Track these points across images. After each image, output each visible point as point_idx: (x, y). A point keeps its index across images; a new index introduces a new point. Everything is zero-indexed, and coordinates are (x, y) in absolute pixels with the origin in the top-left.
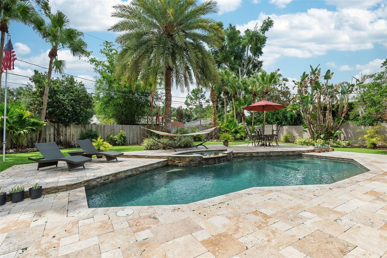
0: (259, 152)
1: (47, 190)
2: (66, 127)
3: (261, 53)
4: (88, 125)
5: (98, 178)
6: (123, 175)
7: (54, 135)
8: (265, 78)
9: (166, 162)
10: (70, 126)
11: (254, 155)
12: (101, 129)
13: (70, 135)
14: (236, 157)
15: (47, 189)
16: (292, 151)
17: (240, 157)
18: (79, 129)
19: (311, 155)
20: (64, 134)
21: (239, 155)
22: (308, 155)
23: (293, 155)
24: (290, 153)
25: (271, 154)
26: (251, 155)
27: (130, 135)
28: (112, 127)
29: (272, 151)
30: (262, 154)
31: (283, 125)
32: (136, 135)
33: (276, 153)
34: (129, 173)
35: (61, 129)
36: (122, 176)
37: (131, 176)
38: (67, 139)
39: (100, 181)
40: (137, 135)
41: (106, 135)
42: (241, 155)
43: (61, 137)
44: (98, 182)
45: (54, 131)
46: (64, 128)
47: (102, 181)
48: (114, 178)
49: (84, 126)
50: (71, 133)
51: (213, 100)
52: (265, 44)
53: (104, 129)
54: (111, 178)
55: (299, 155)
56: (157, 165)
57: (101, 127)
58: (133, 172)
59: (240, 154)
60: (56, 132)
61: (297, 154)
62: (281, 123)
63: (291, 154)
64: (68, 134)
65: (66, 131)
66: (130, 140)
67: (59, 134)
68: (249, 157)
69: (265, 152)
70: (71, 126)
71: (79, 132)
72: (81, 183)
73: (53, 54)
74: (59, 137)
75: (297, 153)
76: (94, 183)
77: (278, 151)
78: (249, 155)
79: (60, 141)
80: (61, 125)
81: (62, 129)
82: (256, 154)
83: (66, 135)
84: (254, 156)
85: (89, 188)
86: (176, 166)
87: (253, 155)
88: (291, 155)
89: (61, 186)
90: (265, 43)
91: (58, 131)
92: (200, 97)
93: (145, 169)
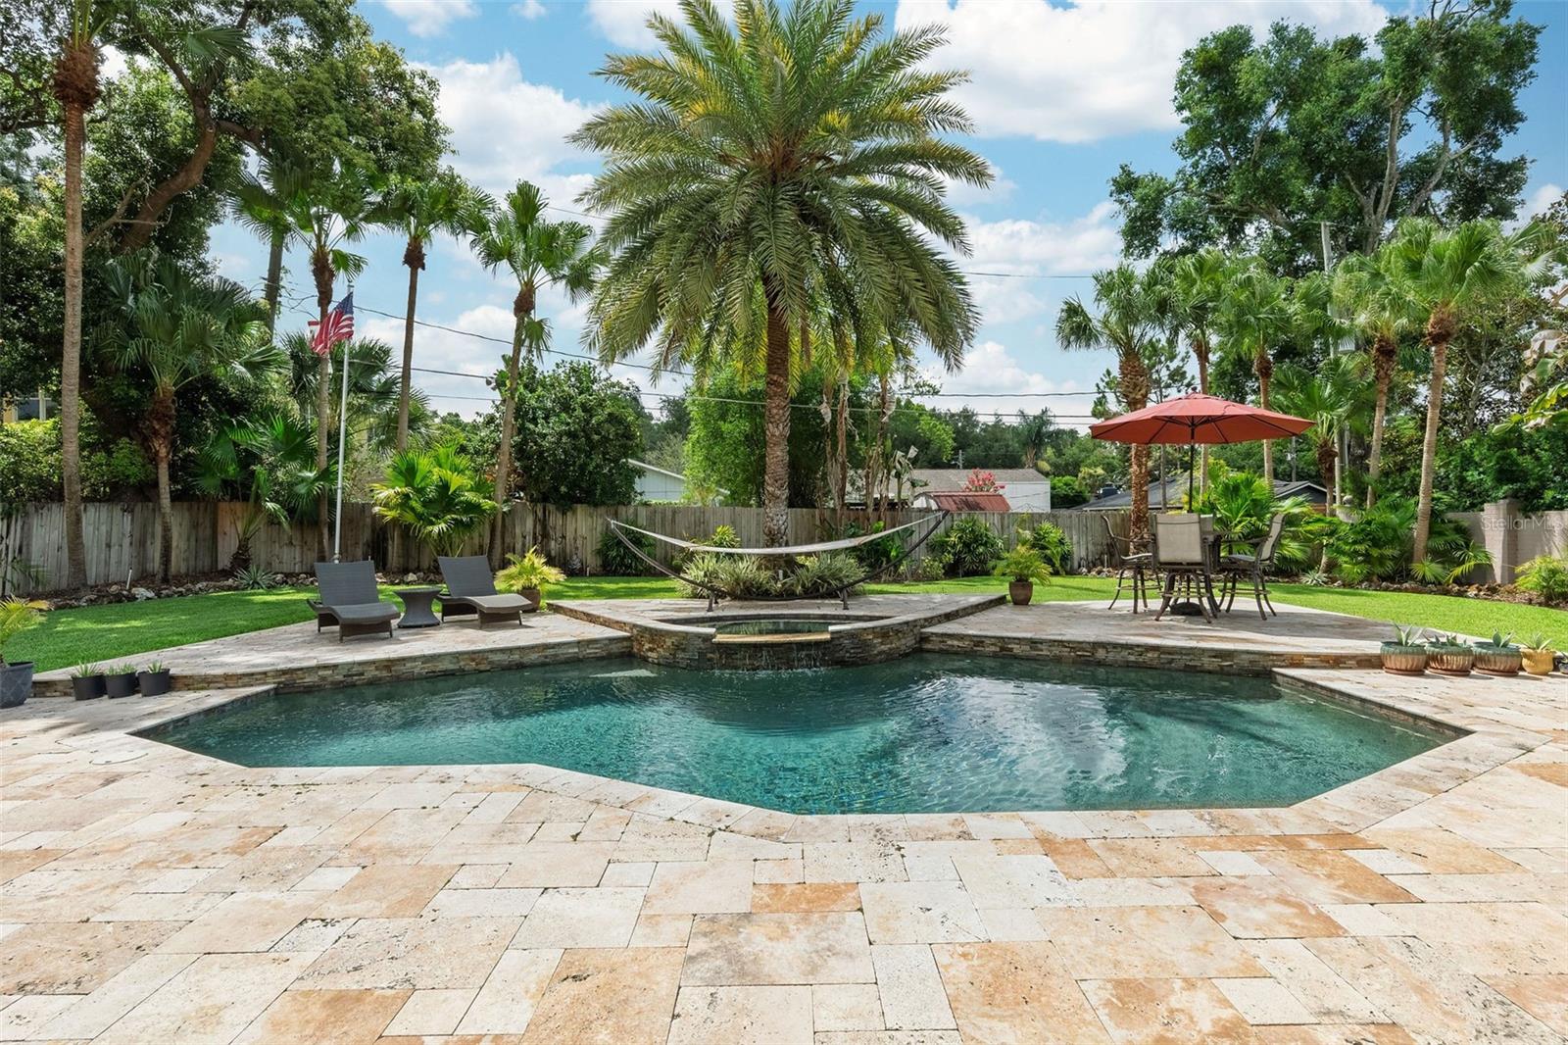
0: (1042, 642)
1: (187, 681)
2: (564, 514)
3: (1509, 118)
4: (624, 509)
5: (325, 667)
8: (1428, 260)
9: (625, 644)
10: (574, 512)
11: (1017, 649)
12: (663, 519)
13: (575, 540)
14: (941, 652)
15: (186, 677)
16: (1212, 650)
17: (956, 653)
18: (600, 521)
19: (1307, 684)
20: (559, 534)
21: (949, 642)
22: (1293, 678)
23: (1222, 672)
24: (1205, 659)
25: (1101, 654)
26: (1002, 649)
28: (698, 514)
29: (1103, 639)
30: (1056, 651)
31: (1550, 507)
33: (1125, 653)
34: (447, 665)
35: (551, 521)
36: (416, 671)
37: (453, 675)
38: (568, 551)
39: (331, 676)
42: (961, 644)
43: (553, 544)
44: (323, 678)
45: (535, 527)
46: (559, 515)
47: (340, 678)
48: (385, 674)
49: (612, 510)
50: (579, 533)
51: (1132, 396)
52: (1532, 67)
53: (673, 521)
55: (1257, 675)
56: (576, 650)
57: (664, 513)
58: (462, 663)
59: (956, 643)
60: (538, 527)
61: (1242, 668)
62: (1536, 493)
63: (1208, 663)
64: (570, 535)
65: (564, 525)
67: (546, 534)
68: (995, 656)
69: (1069, 642)
70: (579, 511)
71: (599, 529)
72: (265, 673)
73: (524, 304)
74: (548, 543)
75: (1244, 661)
76: (309, 680)
77: (1138, 646)
78: (993, 649)
79: (549, 555)
80: (551, 507)
81: (555, 520)
82: (1028, 648)
83: (564, 537)
84: (1015, 657)
85: (292, 690)
86: (644, 662)
87: (1011, 650)
88: (1210, 672)
89: (214, 676)
90: (1532, 60)
91: (544, 527)
92: (1165, 379)
93: (516, 657)
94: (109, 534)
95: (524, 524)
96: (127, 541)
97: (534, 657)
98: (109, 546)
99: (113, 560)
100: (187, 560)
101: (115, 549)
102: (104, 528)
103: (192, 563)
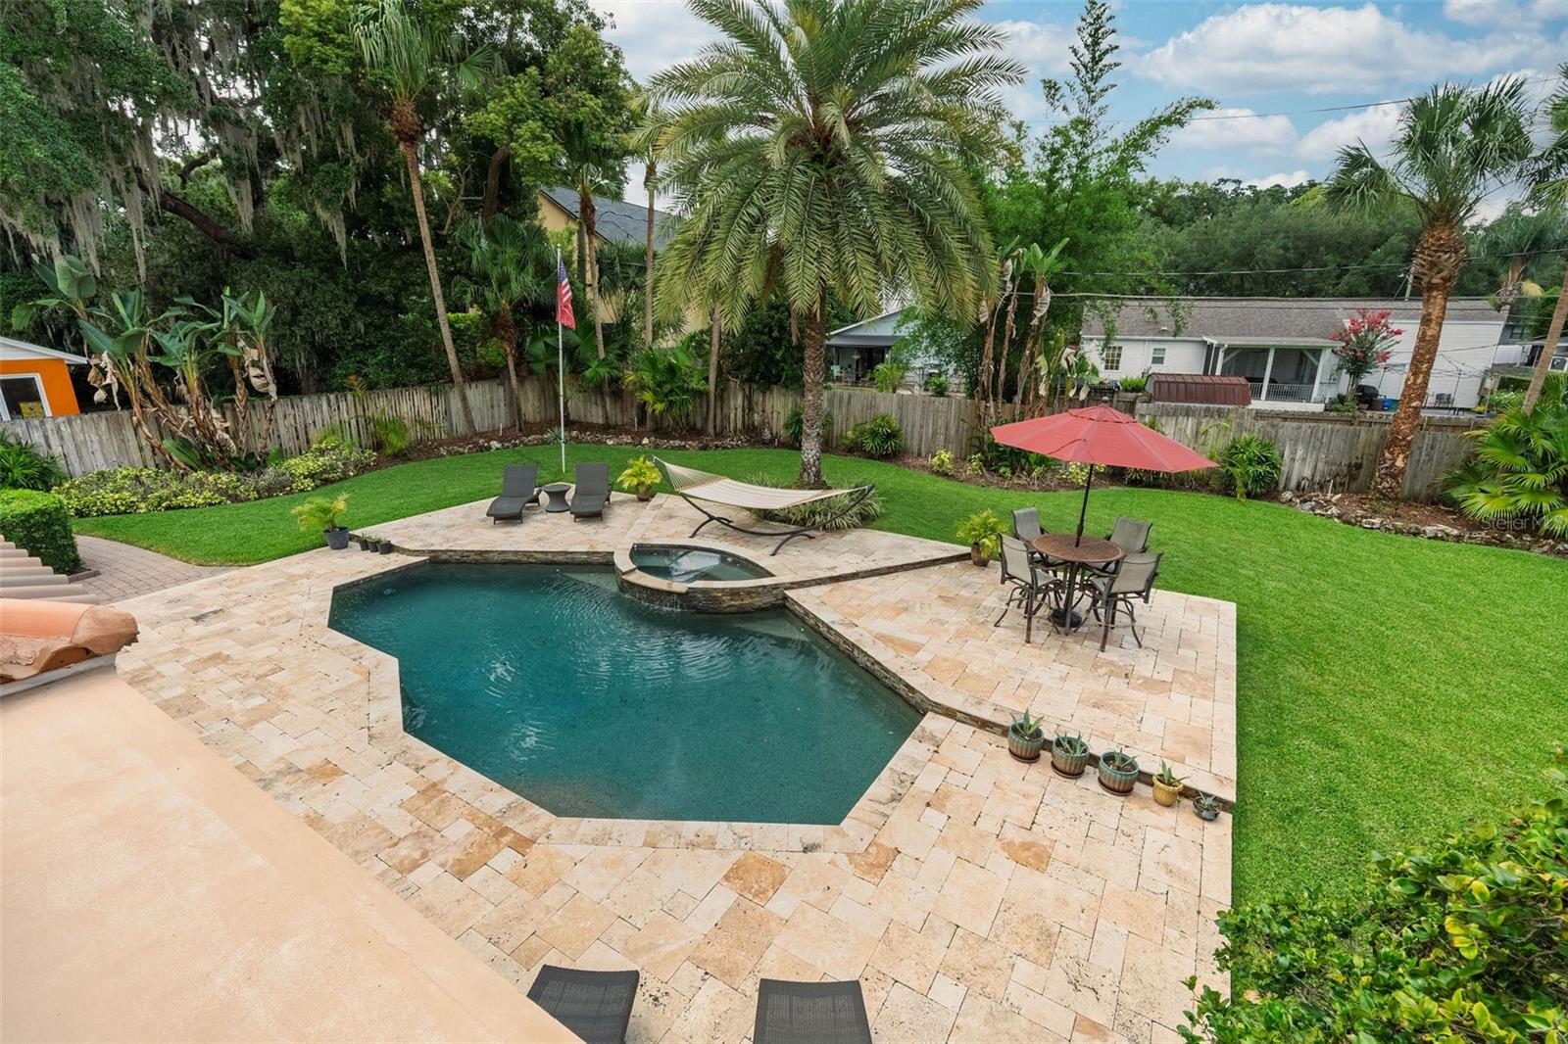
1: (397, 548)
2: (764, 393)
6: (496, 558)
7: (744, 411)
10: (772, 392)
12: (841, 401)
13: (772, 413)
15: (397, 546)
16: (904, 681)
18: (791, 400)
20: (760, 408)
21: (796, 607)
23: (907, 700)
24: (902, 686)
27: (922, 427)
29: (862, 642)
32: (942, 431)
35: (755, 398)
38: (767, 422)
40: (947, 428)
41: (852, 419)
43: (756, 415)
46: (761, 394)
50: (774, 409)
53: (849, 402)
54: (473, 557)
59: (798, 609)
60: (746, 402)
61: (917, 703)
63: (902, 689)
64: (768, 409)
65: (764, 401)
66: (920, 445)
67: (751, 409)
69: (842, 636)
70: (775, 391)
71: (786, 408)
74: (752, 416)
75: (918, 698)
79: (753, 424)
80: (755, 387)
81: (758, 397)
83: (764, 411)
88: (901, 697)
91: (750, 402)
93: (550, 556)
94: (491, 399)
95: (736, 398)
96: (502, 404)
97: (560, 558)
98: (492, 407)
99: (496, 416)
100: (539, 413)
101: (496, 408)
102: (488, 396)
103: (543, 414)
